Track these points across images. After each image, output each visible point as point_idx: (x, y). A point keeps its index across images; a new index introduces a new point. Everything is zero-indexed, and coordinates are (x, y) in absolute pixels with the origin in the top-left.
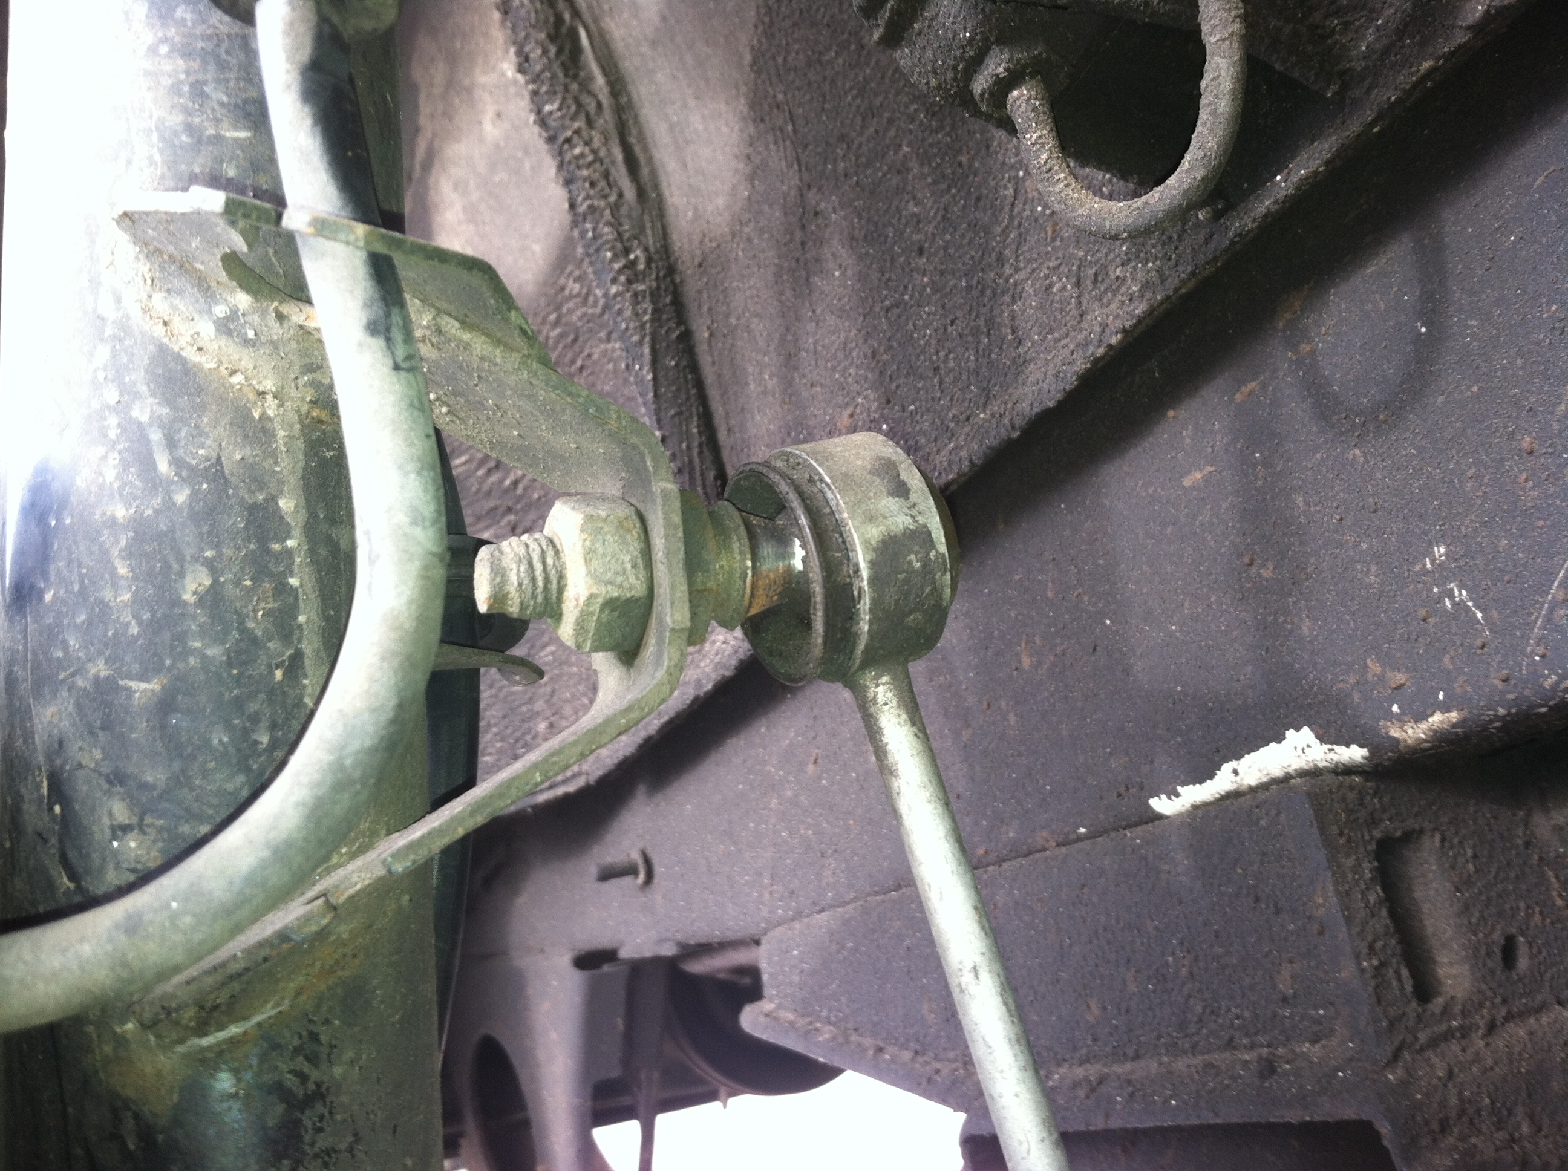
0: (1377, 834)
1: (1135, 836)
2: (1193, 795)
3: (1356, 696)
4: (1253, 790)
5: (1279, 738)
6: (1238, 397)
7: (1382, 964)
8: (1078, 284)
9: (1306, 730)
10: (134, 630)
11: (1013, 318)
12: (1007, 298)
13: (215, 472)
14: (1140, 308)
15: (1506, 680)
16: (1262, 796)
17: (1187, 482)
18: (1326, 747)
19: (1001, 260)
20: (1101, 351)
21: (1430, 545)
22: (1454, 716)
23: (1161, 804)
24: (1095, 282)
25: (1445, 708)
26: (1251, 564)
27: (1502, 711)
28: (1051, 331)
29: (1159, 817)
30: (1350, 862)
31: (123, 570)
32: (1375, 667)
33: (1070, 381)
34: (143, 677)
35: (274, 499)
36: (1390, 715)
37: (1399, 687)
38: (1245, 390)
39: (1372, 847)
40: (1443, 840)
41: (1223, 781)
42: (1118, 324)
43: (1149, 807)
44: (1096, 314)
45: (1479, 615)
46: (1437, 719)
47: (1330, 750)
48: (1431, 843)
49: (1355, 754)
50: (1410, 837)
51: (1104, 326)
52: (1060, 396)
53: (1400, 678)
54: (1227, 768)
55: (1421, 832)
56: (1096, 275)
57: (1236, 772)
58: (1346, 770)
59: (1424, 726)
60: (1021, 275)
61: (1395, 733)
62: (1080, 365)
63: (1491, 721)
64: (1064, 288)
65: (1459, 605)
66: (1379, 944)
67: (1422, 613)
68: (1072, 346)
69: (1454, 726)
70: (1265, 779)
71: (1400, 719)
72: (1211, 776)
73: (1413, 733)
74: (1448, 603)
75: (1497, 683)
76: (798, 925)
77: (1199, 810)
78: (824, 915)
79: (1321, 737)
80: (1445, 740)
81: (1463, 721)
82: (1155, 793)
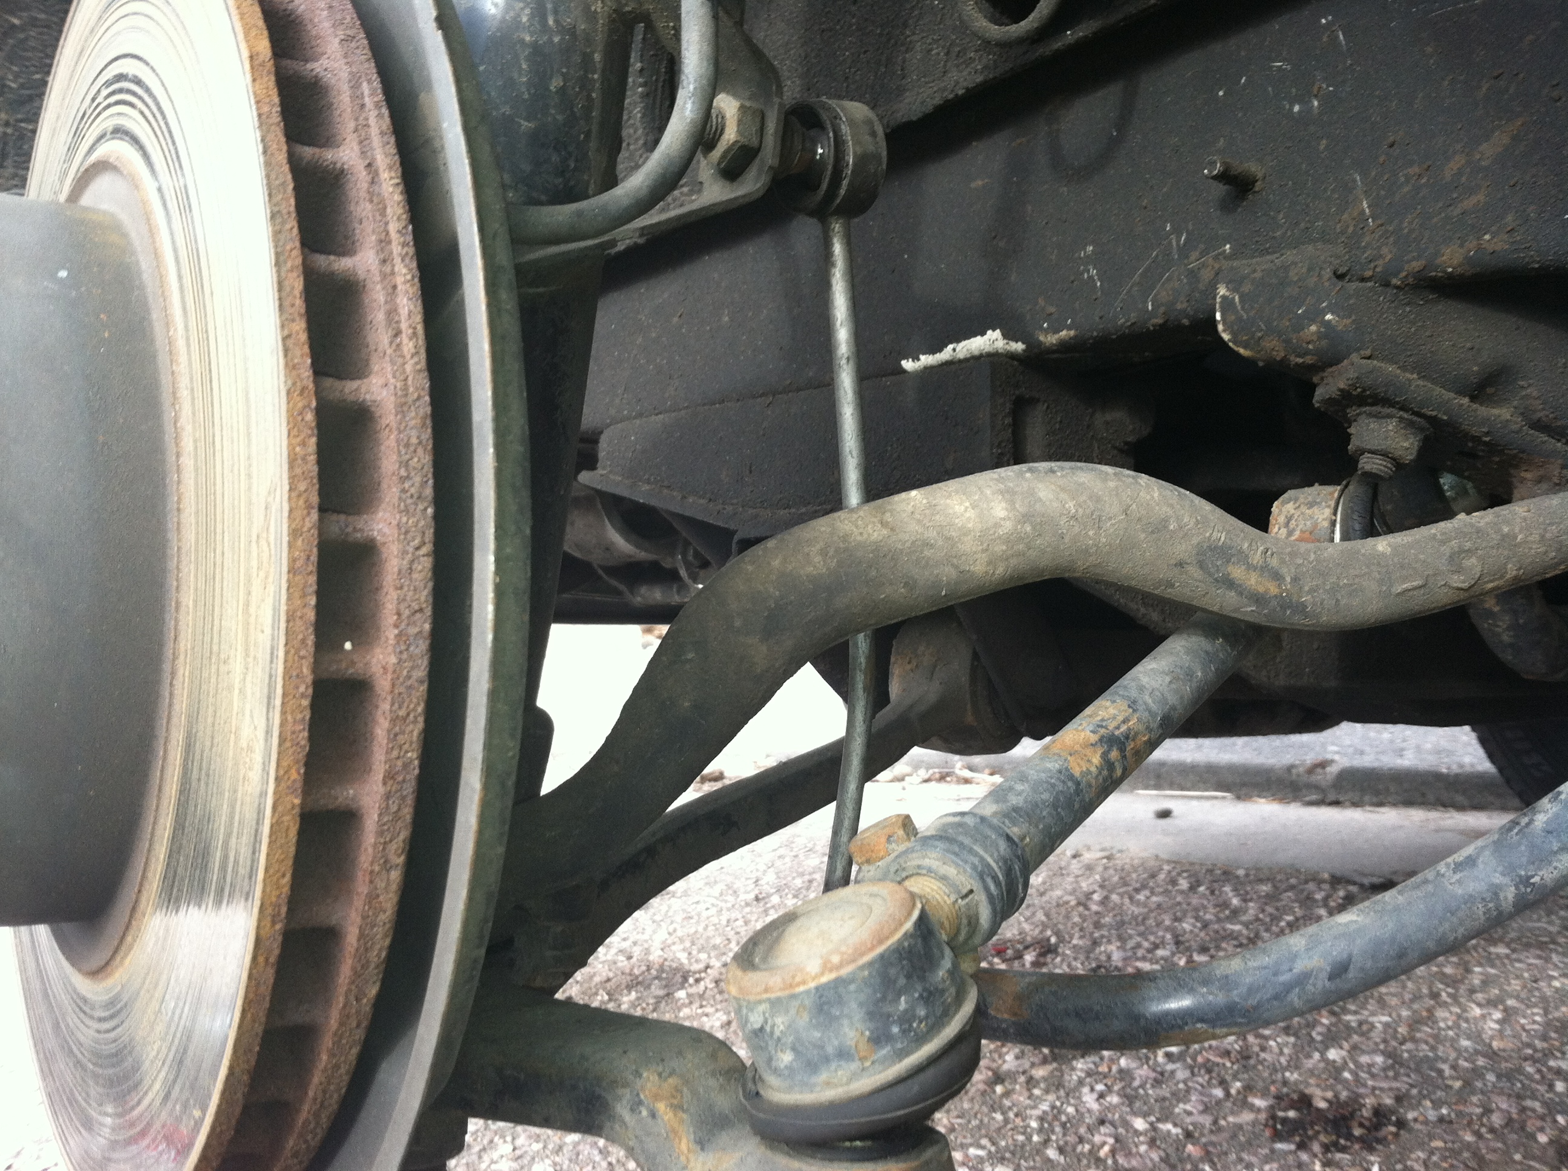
0: (1017, 392)
1: (888, 381)
2: (926, 360)
3: (1028, 317)
4: (960, 361)
5: (983, 334)
6: (1013, 144)
7: (1001, 454)
8: (947, 54)
9: (998, 331)
10: (526, 96)
11: (904, 62)
12: (903, 49)
13: (572, 31)
14: (979, 79)
15: (1101, 318)
16: (964, 365)
17: (973, 185)
18: (1006, 341)
19: (905, 25)
20: (951, 96)
21: (1086, 245)
22: (1072, 333)
23: (908, 365)
24: (958, 56)
25: (1069, 328)
26: (995, 237)
27: (1095, 334)
28: (924, 77)
29: (904, 371)
30: (1001, 400)
31: (524, 66)
32: (1041, 302)
33: (929, 107)
34: (528, 119)
35: (593, 53)
36: (1042, 329)
37: (1051, 314)
38: (1018, 141)
39: (1013, 398)
40: (1048, 407)
41: (946, 354)
42: (965, 84)
43: (900, 366)
44: (954, 75)
45: (1099, 284)
46: (1064, 333)
47: (1007, 344)
48: (1042, 407)
49: (1018, 347)
50: (1033, 401)
51: (957, 83)
52: (920, 115)
53: (1052, 309)
54: (951, 347)
55: (1038, 400)
56: (959, 52)
57: (954, 350)
58: (1012, 356)
59: (1056, 336)
60: (915, 38)
61: (1042, 338)
62: (937, 101)
63: (1089, 339)
64: (938, 54)
65: (1091, 278)
66: (1003, 444)
67: (1072, 278)
68: (935, 89)
69: (1071, 338)
70: (969, 356)
71: (1046, 332)
72: (940, 350)
73: (1050, 339)
74: (1086, 276)
75: (1097, 319)
76: (638, 422)
77: (928, 369)
78: (661, 417)
79: (1005, 336)
80: (1064, 347)
81: (1076, 336)
82: (906, 358)
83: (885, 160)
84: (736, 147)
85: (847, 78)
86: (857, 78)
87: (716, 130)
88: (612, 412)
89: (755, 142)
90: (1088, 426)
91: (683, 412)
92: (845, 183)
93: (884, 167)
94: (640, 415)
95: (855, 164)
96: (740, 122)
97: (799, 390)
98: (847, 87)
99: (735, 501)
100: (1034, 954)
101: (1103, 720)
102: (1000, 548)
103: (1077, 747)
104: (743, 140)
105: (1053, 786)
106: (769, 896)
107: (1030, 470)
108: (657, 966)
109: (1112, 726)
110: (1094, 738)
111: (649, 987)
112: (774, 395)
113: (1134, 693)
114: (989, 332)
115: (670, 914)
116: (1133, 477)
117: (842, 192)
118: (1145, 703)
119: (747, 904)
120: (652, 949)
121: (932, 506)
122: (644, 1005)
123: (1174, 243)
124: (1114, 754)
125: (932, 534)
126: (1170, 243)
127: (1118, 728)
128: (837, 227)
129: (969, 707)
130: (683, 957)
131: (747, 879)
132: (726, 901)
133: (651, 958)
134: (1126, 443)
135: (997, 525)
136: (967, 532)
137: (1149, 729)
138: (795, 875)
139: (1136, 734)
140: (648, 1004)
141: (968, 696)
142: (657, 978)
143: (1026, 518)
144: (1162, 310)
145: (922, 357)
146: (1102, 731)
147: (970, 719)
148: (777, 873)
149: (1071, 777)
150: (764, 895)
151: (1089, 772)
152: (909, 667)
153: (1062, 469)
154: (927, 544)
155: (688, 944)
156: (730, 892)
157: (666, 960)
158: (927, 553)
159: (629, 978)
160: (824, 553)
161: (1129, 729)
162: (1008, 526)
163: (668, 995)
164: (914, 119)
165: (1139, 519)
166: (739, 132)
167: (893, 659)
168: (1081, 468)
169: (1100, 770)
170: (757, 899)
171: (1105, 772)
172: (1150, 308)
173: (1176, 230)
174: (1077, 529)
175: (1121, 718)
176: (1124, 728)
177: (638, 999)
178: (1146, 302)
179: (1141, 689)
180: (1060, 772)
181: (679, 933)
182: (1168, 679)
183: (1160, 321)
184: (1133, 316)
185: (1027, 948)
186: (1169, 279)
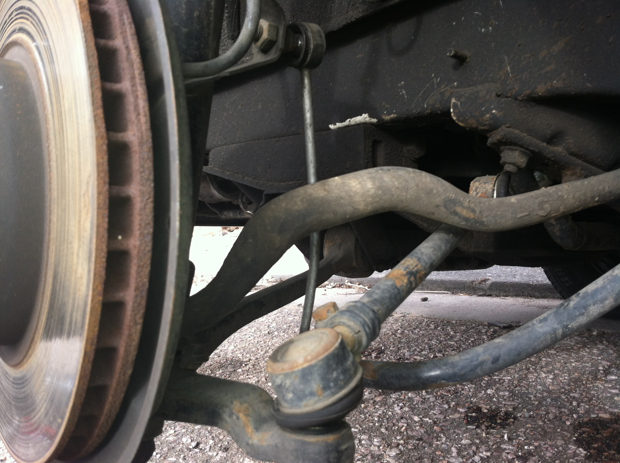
0: (374, 138)
1: (324, 133)
2: (339, 125)
3: (378, 109)
4: (352, 126)
5: (361, 115)
6: (374, 41)
7: (368, 162)
8: (348, 5)
9: (367, 114)
11: (331, 7)
14: (361, 15)
15: (407, 110)
17: (358, 57)
18: (370, 118)
20: (350, 21)
21: (401, 81)
22: (395, 116)
23: (332, 127)
24: (352, 6)
25: (395, 114)
26: (366, 77)
27: (404, 116)
28: (339, 13)
29: (330, 129)
30: (368, 141)
32: (384, 103)
33: (341, 26)
34: (185, 28)
36: (383, 113)
37: (387, 108)
38: (376, 40)
39: (373, 140)
40: (386, 144)
41: (347, 123)
42: (355, 17)
43: (329, 127)
44: (351, 13)
45: (406, 97)
46: (392, 116)
47: (370, 119)
48: (383, 144)
49: (375, 120)
50: (380, 142)
51: (352, 16)
52: (338, 29)
53: (388, 106)
54: (348, 120)
55: (382, 141)
56: (353, 4)
57: (350, 121)
58: (372, 124)
59: (389, 117)
61: (384, 117)
62: (344, 23)
63: (402, 118)
64: (345, 5)
65: (403, 94)
66: (369, 158)
67: (396, 94)
68: (344, 18)
69: (395, 118)
70: (355, 124)
71: (386, 115)
72: (344, 121)
73: (387, 118)
74: (401, 93)
75: (405, 110)
76: (225, 147)
77: (339, 128)
78: (234, 145)
79: (370, 116)
80: (392, 121)
81: (397, 117)
82: (331, 124)
83: (325, 47)
84: (267, 41)
85: (309, 13)
86: (313, 13)
87: (260, 33)
88: (214, 143)
89: (275, 39)
90: (401, 152)
91: (243, 143)
92: (310, 56)
93: (325, 49)
94: (225, 144)
95: (313, 48)
96: (269, 31)
97: (289, 135)
98: (309, 16)
99: (263, 179)
100: (376, 353)
101: (408, 265)
102: (370, 199)
103: (398, 276)
104: (270, 38)
105: (390, 291)
106: (274, 332)
107: (381, 170)
108: (230, 360)
109: (411, 268)
110: (405, 272)
111: (227, 368)
112: (279, 138)
113: (419, 255)
114: (364, 115)
115: (235, 339)
116: (420, 173)
117: (308, 59)
118: (424, 259)
119: (265, 335)
120: (228, 353)
121: (343, 183)
122: (225, 375)
123: (435, 81)
124: (412, 279)
125: (343, 194)
126: (433, 82)
127: (413, 268)
128: (306, 73)
129: (354, 260)
130: (240, 356)
131: (265, 325)
132: (257, 334)
133: (228, 356)
134: (415, 158)
135: (368, 191)
136: (356, 193)
137: (425, 269)
138: (283, 324)
139: (421, 271)
140: (227, 375)
141: (354, 256)
142: (230, 364)
143: (379, 188)
144: (430, 107)
145: (338, 124)
146: (408, 270)
147: (354, 264)
148: (276, 323)
149: (396, 288)
150: (271, 332)
151: (403, 285)
152: (331, 244)
153: (393, 169)
154: (342, 198)
155: (242, 351)
156: (258, 331)
157: (233, 357)
158: (342, 201)
159: (219, 364)
160: (302, 201)
161: (418, 269)
162: (372, 191)
163: (235, 370)
164: (335, 30)
165: (422, 189)
166: (269, 34)
167: (325, 241)
168: (400, 169)
169: (407, 284)
170: (269, 333)
171: (409, 286)
172: (426, 106)
173: (436, 77)
174: (399, 193)
175: (414, 265)
176: (416, 269)
177: (223, 372)
178: (424, 104)
179: (422, 253)
180: (392, 285)
181: (239, 347)
182: (432, 250)
183: (429, 111)
184: (419, 110)
185: (373, 351)
186: (433, 95)
